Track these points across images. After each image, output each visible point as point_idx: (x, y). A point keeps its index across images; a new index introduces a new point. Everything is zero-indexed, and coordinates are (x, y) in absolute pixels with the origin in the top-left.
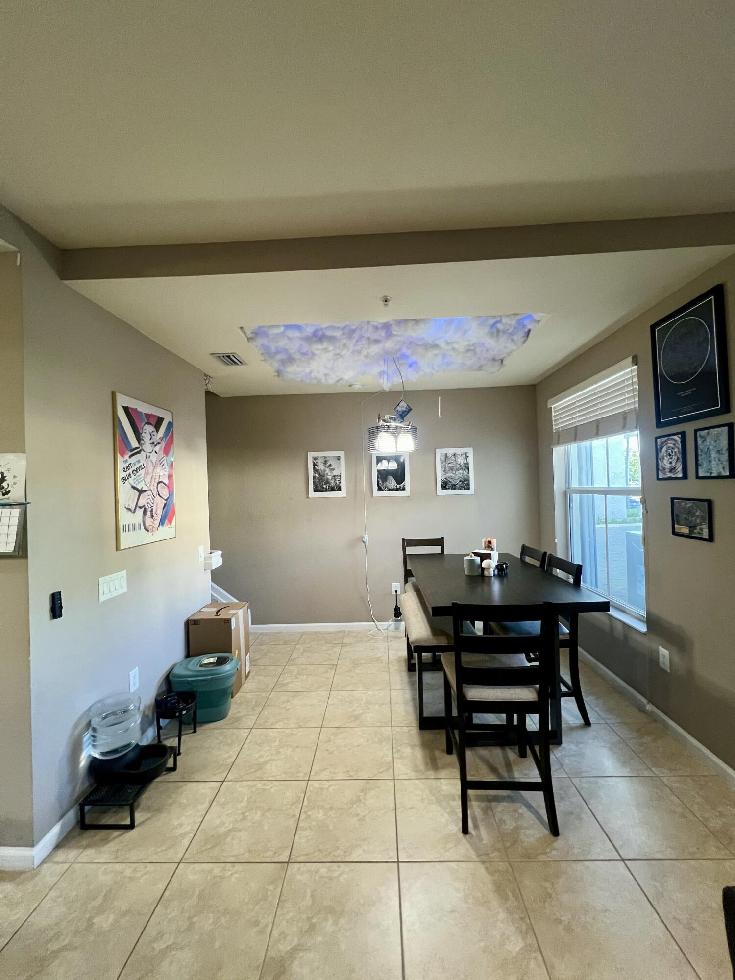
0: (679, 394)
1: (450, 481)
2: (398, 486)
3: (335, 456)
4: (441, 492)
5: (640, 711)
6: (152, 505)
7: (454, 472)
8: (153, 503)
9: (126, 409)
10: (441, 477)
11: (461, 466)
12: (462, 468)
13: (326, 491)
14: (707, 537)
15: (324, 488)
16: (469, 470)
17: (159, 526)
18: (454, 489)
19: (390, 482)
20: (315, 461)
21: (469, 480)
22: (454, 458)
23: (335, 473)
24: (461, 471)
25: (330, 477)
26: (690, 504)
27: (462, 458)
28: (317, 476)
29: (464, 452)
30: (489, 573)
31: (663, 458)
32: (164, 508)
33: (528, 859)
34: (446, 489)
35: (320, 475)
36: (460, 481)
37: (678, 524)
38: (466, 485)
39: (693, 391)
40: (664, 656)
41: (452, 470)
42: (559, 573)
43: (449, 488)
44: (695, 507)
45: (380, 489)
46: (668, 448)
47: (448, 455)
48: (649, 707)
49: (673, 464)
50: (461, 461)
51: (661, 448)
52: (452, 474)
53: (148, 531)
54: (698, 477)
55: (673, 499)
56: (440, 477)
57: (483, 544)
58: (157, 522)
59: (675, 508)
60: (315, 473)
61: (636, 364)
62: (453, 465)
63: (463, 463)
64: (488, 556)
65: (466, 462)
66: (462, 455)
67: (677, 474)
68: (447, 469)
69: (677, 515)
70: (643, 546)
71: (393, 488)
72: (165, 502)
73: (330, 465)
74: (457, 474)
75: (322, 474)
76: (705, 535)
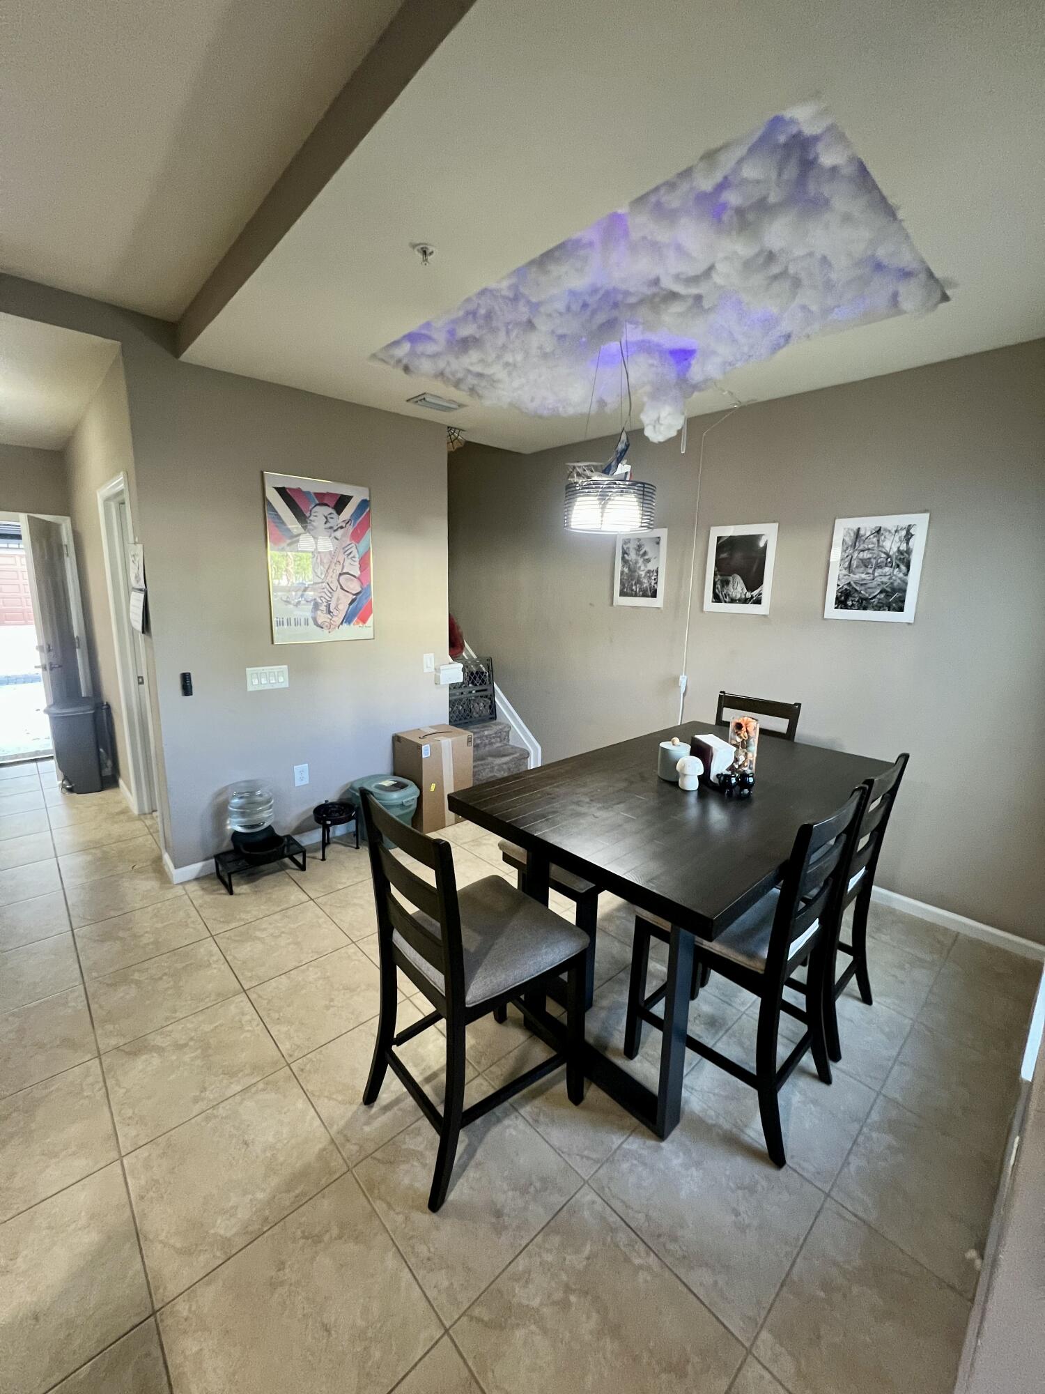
1: (856, 590)
2: (749, 595)
3: (652, 538)
4: (832, 612)
6: (329, 599)
7: (871, 571)
8: (331, 598)
9: (282, 491)
10: (839, 579)
11: (888, 556)
12: (891, 562)
13: (636, 595)
15: (633, 590)
16: (908, 567)
17: (342, 623)
18: (865, 609)
19: (735, 587)
20: (625, 547)
21: (905, 591)
22: (875, 540)
23: (651, 566)
24: (887, 569)
25: (643, 573)
27: (897, 538)
28: (626, 570)
29: (905, 524)
32: (350, 604)
33: (368, 1190)
34: (846, 607)
35: (630, 569)
36: (881, 592)
38: (895, 601)
41: (866, 567)
43: (853, 605)
45: (717, 598)
47: (862, 532)
50: (892, 545)
52: (863, 576)
53: (322, 628)
56: (835, 581)
58: (338, 620)
60: (623, 566)
62: (869, 556)
63: (895, 549)
65: (903, 547)
66: (896, 531)
68: (855, 563)
71: (738, 597)
72: (354, 597)
73: (645, 553)
74: (876, 574)
75: (632, 566)
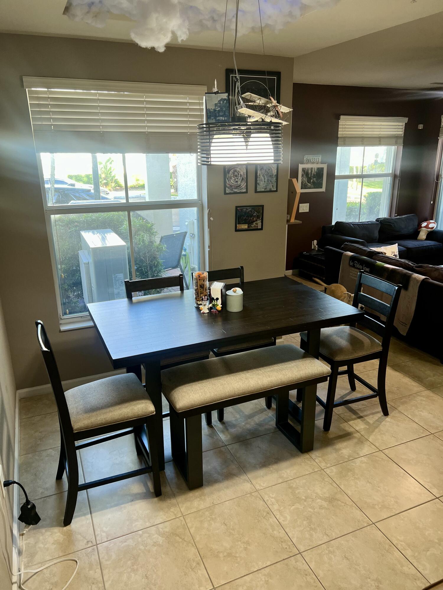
26: (249, 209)
31: (231, 178)
37: (240, 223)
44: (253, 211)
49: (239, 183)
54: (256, 192)
55: (237, 207)
59: (238, 213)
67: (242, 190)
76: (259, 226)
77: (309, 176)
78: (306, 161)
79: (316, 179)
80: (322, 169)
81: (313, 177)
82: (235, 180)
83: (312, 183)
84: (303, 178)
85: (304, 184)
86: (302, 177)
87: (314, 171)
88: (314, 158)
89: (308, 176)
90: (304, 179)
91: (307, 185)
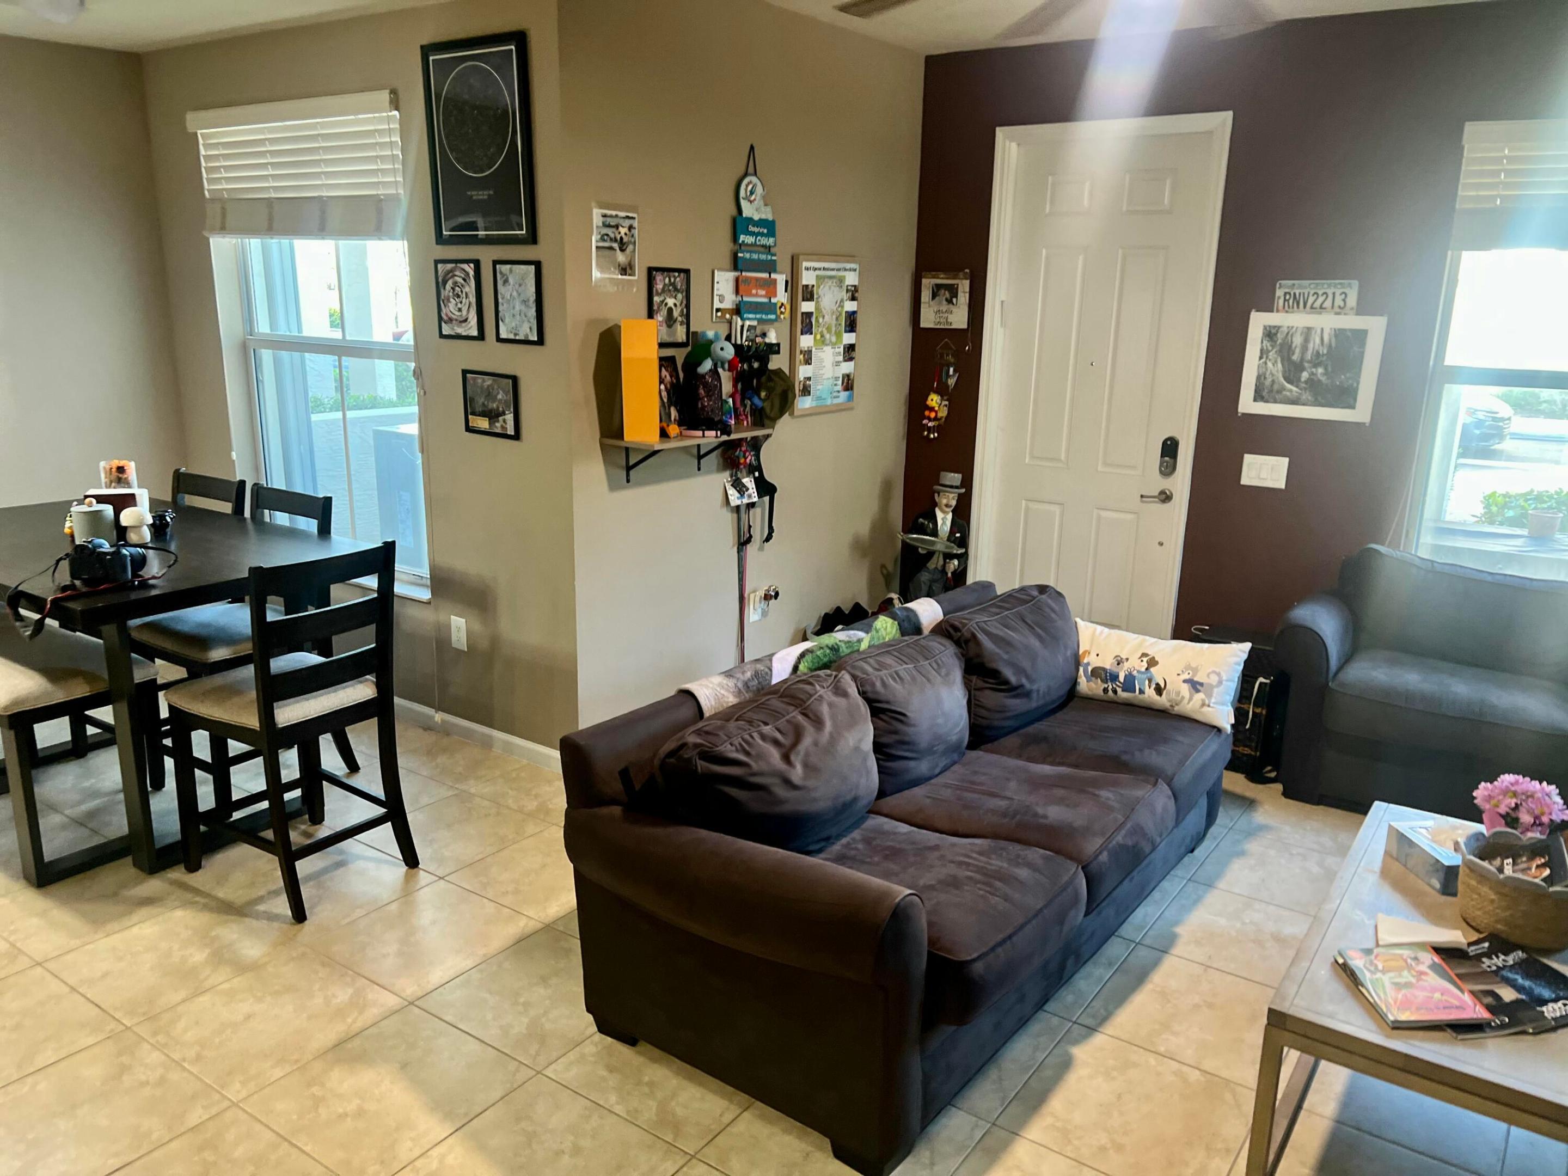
0: (469, 193)
5: (425, 729)
14: (513, 434)
26: (489, 381)
30: (142, 537)
31: (449, 300)
37: (473, 414)
39: (489, 195)
40: (459, 629)
42: (282, 519)
44: (496, 387)
46: (455, 283)
48: (439, 717)
49: (464, 313)
51: (445, 283)
54: (499, 340)
55: (465, 372)
57: (103, 476)
59: (469, 387)
61: (397, 109)
64: (126, 501)
67: (470, 331)
69: (472, 400)
70: (420, 454)
76: (511, 431)
77: (1295, 357)
78: (1285, 300)
79: (1326, 369)
80: (1361, 336)
81: (1309, 362)
82: (456, 305)
83: (1304, 385)
84: (1266, 363)
85: (1268, 382)
86: (1261, 358)
87: (1318, 341)
88: (1320, 292)
89: (1289, 359)
90: (1270, 364)
91: (1284, 389)
